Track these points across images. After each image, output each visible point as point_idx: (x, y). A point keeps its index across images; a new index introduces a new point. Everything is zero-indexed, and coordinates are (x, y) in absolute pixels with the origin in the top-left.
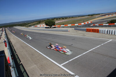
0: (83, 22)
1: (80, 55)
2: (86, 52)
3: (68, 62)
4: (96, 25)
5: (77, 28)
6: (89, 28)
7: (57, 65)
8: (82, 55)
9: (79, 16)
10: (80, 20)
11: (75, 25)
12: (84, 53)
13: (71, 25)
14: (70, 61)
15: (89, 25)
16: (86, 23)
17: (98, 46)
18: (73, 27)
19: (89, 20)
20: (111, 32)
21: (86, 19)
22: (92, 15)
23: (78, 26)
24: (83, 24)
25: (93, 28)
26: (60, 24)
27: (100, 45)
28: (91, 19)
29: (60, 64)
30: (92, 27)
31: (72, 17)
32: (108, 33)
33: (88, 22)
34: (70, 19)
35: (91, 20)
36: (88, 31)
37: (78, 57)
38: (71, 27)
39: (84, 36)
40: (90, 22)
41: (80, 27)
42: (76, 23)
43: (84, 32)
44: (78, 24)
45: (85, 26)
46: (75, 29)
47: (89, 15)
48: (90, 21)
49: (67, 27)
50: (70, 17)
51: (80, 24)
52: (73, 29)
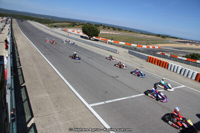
0: (146, 45)
1: (126, 98)
2: (137, 96)
3: (103, 103)
4: (166, 54)
5: (133, 52)
7: (84, 104)
8: (129, 97)
9: (142, 32)
10: (142, 39)
11: (132, 45)
12: (134, 96)
13: (124, 43)
14: (107, 102)
15: (154, 52)
16: (151, 47)
18: (127, 48)
19: (157, 43)
20: (186, 73)
21: (152, 40)
22: (164, 37)
23: (135, 49)
24: (145, 47)
25: (159, 58)
26: (107, 37)
28: (161, 43)
29: (89, 103)
30: (159, 56)
31: (131, 31)
32: (182, 73)
33: (154, 45)
34: (126, 34)
35: (160, 45)
36: (150, 60)
37: (122, 100)
38: (123, 47)
39: (141, 67)
40: (157, 47)
41: (139, 51)
42: (134, 43)
43: (143, 62)
44: (136, 45)
45: (148, 51)
46: (129, 52)
47: (159, 35)
48: (158, 45)
49: (117, 45)
50: (126, 30)
51: (139, 46)
52: (127, 51)
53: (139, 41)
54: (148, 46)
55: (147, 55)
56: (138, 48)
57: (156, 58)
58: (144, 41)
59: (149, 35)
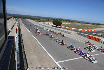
0: (87, 29)
1: (77, 58)
3: (64, 61)
4: (98, 34)
5: (80, 33)
6: (91, 36)
7: (54, 61)
9: (84, 23)
11: (79, 29)
13: (75, 29)
14: (66, 61)
15: (91, 33)
16: (90, 30)
17: (95, 55)
18: (76, 31)
19: (93, 28)
21: (90, 26)
22: (97, 24)
23: (81, 32)
24: (86, 30)
25: (95, 37)
26: (66, 26)
27: (98, 54)
28: (95, 28)
29: (57, 61)
31: (78, 22)
33: (91, 29)
34: (76, 24)
35: (95, 29)
36: (90, 38)
38: (74, 31)
40: (93, 30)
41: (83, 33)
43: (86, 38)
44: (81, 30)
45: (88, 33)
46: (78, 34)
47: (94, 24)
48: (93, 29)
49: (71, 30)
50: (76, 22)
51: (83, 30)
52: (77, 33)
53: (83, 27)
54: (88, 30)
55: (88, 35)
56: (82, 31)
57: (93, 36)
58: (86, 27)
59: (88, 24)
